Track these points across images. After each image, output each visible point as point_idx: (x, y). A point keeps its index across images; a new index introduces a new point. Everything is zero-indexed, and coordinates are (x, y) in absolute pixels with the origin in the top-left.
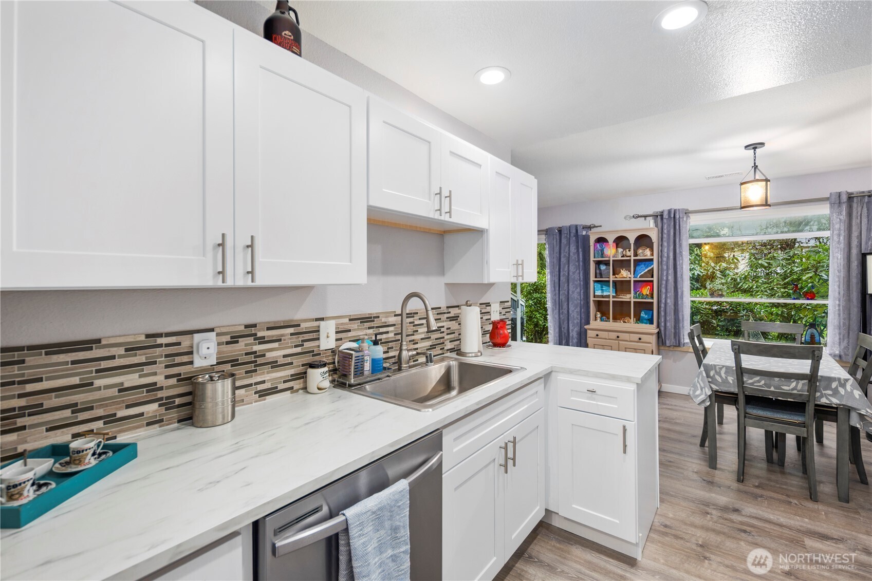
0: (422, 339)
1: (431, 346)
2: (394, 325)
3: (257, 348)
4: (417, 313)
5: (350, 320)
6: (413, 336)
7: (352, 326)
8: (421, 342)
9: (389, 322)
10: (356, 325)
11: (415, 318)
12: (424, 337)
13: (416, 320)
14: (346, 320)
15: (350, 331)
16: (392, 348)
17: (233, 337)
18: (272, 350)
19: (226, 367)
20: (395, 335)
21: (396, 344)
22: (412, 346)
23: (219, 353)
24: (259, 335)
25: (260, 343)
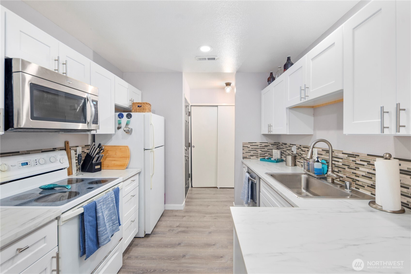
0: (363, 176)
1: (371, 185)
2: (342, 159)
3: (302, 152)
4: (358, 156)
5: (322, 150)
6: (355, 171)
7: (323, 153)
8: (361, 177)
9: (339, 156)
10: (324, 153)
11: (356, 158)
12: (364, 175)
13: (358, 160)
14: (321, 150)
15: (322, 155)
16: (341, 171)
17: (298, 148)
18: (304, 154)
19: (297, 155)
20: (343, 164)
21: (343, 170)
22: (354, 177)
23: (296, 151)
24: (302, 148)
25: (302, 151)
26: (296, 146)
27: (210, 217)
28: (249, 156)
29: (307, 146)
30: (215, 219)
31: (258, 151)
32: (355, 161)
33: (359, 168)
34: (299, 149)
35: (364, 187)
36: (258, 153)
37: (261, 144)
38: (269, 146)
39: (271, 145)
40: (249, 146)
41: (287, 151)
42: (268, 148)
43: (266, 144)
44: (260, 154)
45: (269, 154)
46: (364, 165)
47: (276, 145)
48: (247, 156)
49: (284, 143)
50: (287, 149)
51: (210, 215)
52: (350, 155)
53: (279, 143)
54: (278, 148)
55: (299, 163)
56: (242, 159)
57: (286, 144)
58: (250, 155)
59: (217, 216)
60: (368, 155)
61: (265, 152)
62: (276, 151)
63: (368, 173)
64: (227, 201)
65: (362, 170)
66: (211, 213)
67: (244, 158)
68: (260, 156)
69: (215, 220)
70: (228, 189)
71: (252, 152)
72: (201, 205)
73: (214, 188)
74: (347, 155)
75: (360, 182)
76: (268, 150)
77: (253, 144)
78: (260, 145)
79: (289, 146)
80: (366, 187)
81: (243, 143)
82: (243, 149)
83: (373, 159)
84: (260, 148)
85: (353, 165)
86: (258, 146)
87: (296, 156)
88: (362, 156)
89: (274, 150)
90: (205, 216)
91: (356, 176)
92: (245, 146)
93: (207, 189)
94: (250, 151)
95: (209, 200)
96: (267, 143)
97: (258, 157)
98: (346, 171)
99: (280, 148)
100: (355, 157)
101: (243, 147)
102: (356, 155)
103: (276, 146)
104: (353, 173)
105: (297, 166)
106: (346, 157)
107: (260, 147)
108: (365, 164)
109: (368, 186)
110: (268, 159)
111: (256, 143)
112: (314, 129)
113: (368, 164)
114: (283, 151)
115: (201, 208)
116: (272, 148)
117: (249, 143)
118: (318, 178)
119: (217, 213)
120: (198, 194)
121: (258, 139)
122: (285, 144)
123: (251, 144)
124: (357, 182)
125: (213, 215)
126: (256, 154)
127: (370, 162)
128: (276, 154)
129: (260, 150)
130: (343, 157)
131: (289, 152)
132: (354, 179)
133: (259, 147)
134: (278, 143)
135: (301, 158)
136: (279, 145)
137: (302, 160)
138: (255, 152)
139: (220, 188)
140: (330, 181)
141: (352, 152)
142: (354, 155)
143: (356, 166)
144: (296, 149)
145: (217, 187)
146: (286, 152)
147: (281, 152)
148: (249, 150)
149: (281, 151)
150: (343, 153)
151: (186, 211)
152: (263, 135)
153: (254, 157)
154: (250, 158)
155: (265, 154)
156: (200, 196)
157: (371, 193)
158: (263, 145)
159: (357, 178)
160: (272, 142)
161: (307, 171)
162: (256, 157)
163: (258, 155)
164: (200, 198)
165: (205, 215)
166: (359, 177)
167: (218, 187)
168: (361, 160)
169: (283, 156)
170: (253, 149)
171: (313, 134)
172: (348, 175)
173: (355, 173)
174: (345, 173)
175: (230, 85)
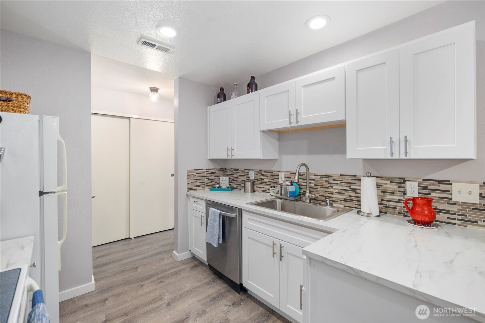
0: (336, 192)
1: (344, 199)
2: (315, 180)
4: (332, 176)
5: (291, 174)
7: (292, 176)
8: (334, 194)
9: (311, 178)
12: (338, 191)
13: (331, 180)
14: (289, 173)
15: (290, 178)
17: (257, 173)
18: (266, 179)
19: (256, 180)
20: (315, 185)
21: (316, 190)
22: (327, 195)
23: (254, 176)
24: (263, 173)
25: (263, 176)
26: (253, 171)
27: (151, 282)
28: (194, 187)
29: (271, 171)
30: (161, 282)
31: (205, 180)
32: (329, 181)
33: (332, 187)
34: (259, 174)
35: (337, 202)
36: (205, 182)
37: (207, 170)
38: (216, 172)
39: (218, 171)
40: (195, 174)
41: (239, 177)
42: (215, 175)
43: (213, 171)
44: (207, 183)
45: (215, 182)
46: (337, 184)
47: (222, 171)
48: (193, 187)
49: (233, 169)
50: (239, 175)
51: (150, 281)
52: (322, 176)
53: (226, 168)
54: (224, 175)
55: (259, 188)
56: (187, 192)
57: (239, 169)
58: (197, 185)
59: (162, 278)
60: (341, 175)
61: (212, 180)
62: (224, 177)
63: (341, 189)
64: (158, 253)
65: (335, 188)
66: (149, 277)
67: (189, 190)
68: (207, 186)
69: (161, 284)
70: (148, 236)
71: (199, 181)
72: (123, 271)
73: (124, 240)
74: (320, 177)
75: (333, 198)
76: (215, 178)
77: (200, 171)
78: (207, 172)
79: (242, 172)
80: (339, 201)
81: (188, 170)
82: (188, 179)
83: (345, 178)
84: (207, 176)
85: (326, 185)
86: (205, 173)
87: (255, 182)
88: (335, 177)
89: (221, 177)
90: (142, 285)
91: (329, 194)
92: (190, 174)
93: (113, 245)
94: (196, 181)
95: (130, 260)
96: (214, 169)
97: (205, 187)
98: (319, 190)
99: (227, 174)
100: (329, 178)
101: (188, 175)
102: (329, 176)
103: (222, 173)
104: (326, 191)
105: (255, 192)
106: (318, 178)
107: (207, 174)
108: (339, 182)
109: (341, 200)
110: (218, 188)
111: (202, 170)
112: (280, 154)
113: (341, 182)
114: (233, 177)
115: (126, 276)
116: (218, 174)
117: (195, 170)
118: (294, 200)
119: (157, 274)
120: (102, 256)
121: (205, 166)
122: (237, 170)
123: (197, 172)
124: (331, 199)
125: (154, 279)
126: (203, 184)
127: (343, 181)
128: (224, 181)
129: (207, 179)
130: (316, 178)
131: (243, 178)
132: (327, 196)
133: (205, 175)
134: (224, 168)
135: (261, 184)
136: (225, 171)
137: (263, 185)
138: (201, 181)
139: (134, 238)
140: (308, 201)
141: (325, 174)
142: (327, 176)
143: (330, 185)
144: (254, 174)
145: (129, 238)
146: (239, 179)
147: (229, 179)
148: (194, 180)
149: (229, 177)
150: (315, 175)
151: (103, 291)
152: (209, 161)
153: (201, 188)
154: (196, 189)
155: (212, 182)
156: (109, 258)
157: (343, 205)
158: (210, 171)
159: (331, 195)
160: (219, 167)
161: (280, 195)
162: (203, 187)
163: (205, 185)
164: (114, 262)
165: (142, 283)
166: (332, 194)
167: (132, 237)
168: (334, 180)
169: (232, 182)
170: (199, 178)
171: (278, 158)
172: (321, 194)
173: (329, 192)
174: (318, 192)
175: (157, 92)
